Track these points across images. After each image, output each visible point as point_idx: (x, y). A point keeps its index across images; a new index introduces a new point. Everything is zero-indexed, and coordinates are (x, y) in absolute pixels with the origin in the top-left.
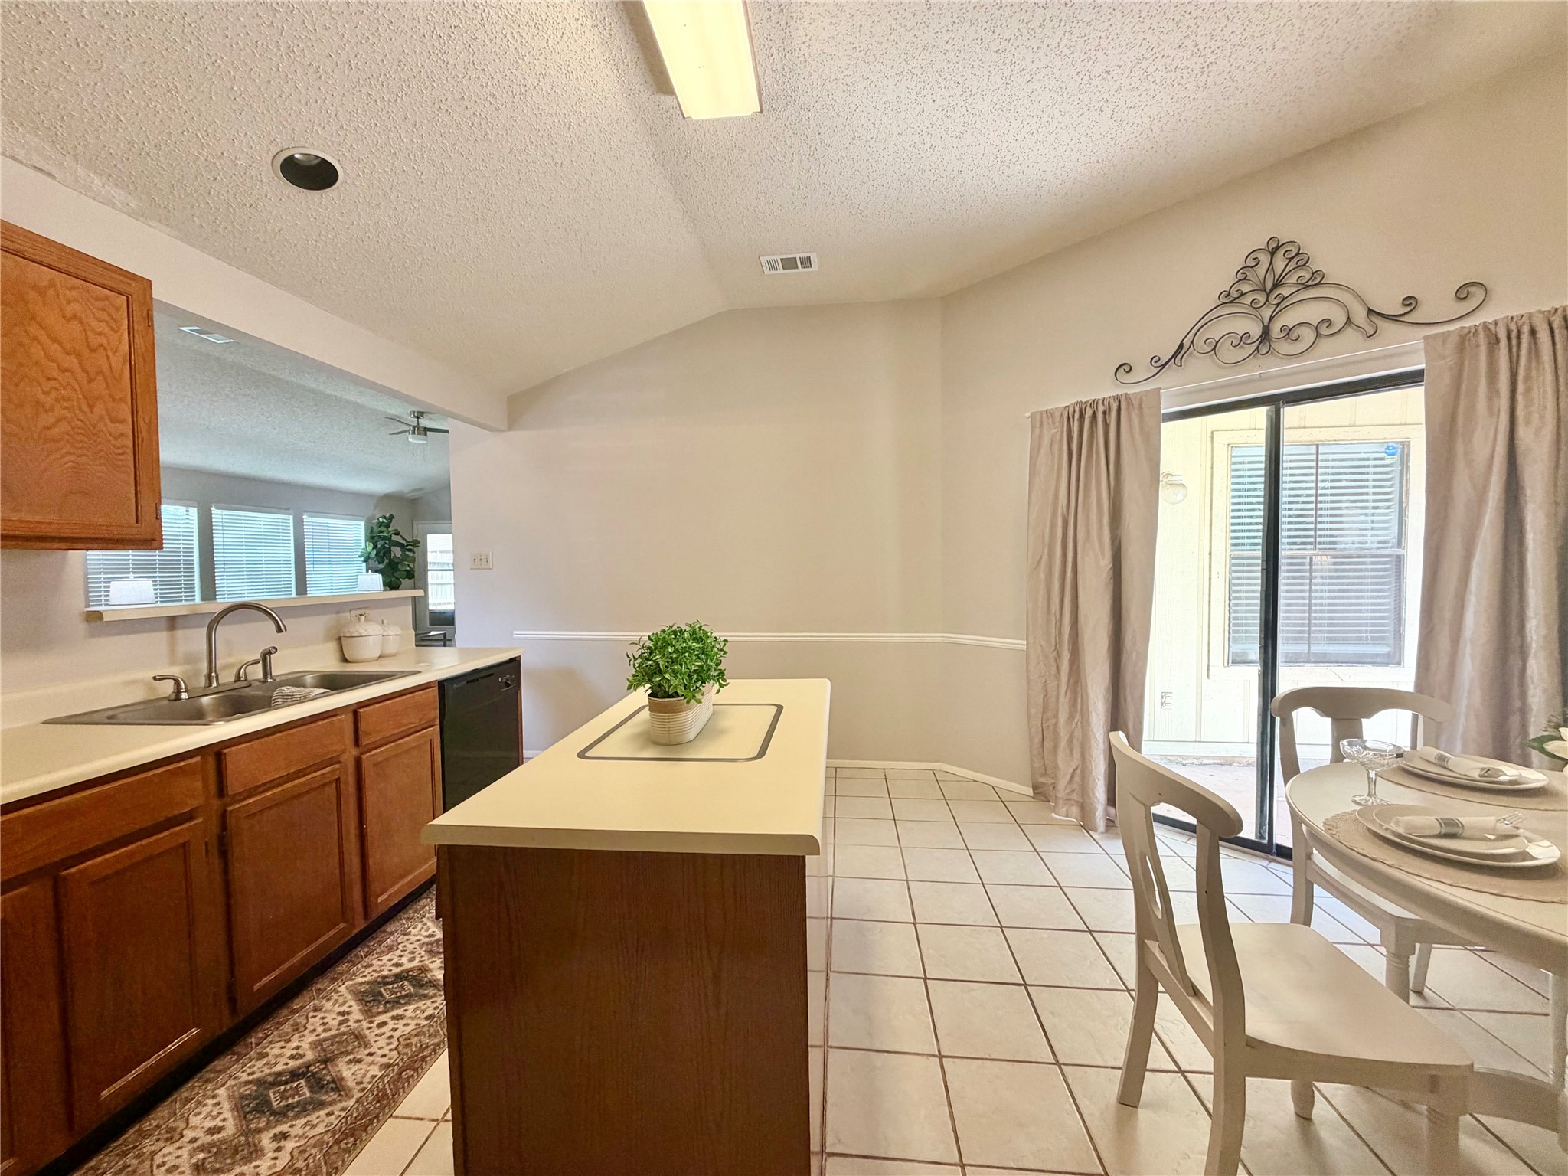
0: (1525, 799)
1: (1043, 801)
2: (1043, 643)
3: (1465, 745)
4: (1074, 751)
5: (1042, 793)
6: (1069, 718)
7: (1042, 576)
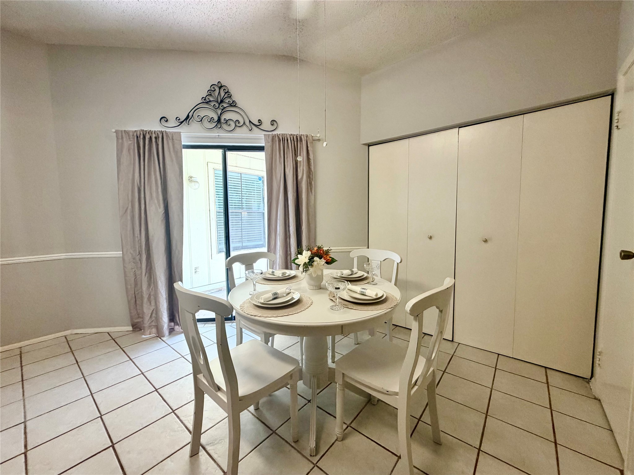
0: (292, 280)
1: (138, 331)
2: (132, 252)
3: (279, 267)
4: (152, 303)
5: (137, 327)
6: (148, 287)
7: (129, 218)
